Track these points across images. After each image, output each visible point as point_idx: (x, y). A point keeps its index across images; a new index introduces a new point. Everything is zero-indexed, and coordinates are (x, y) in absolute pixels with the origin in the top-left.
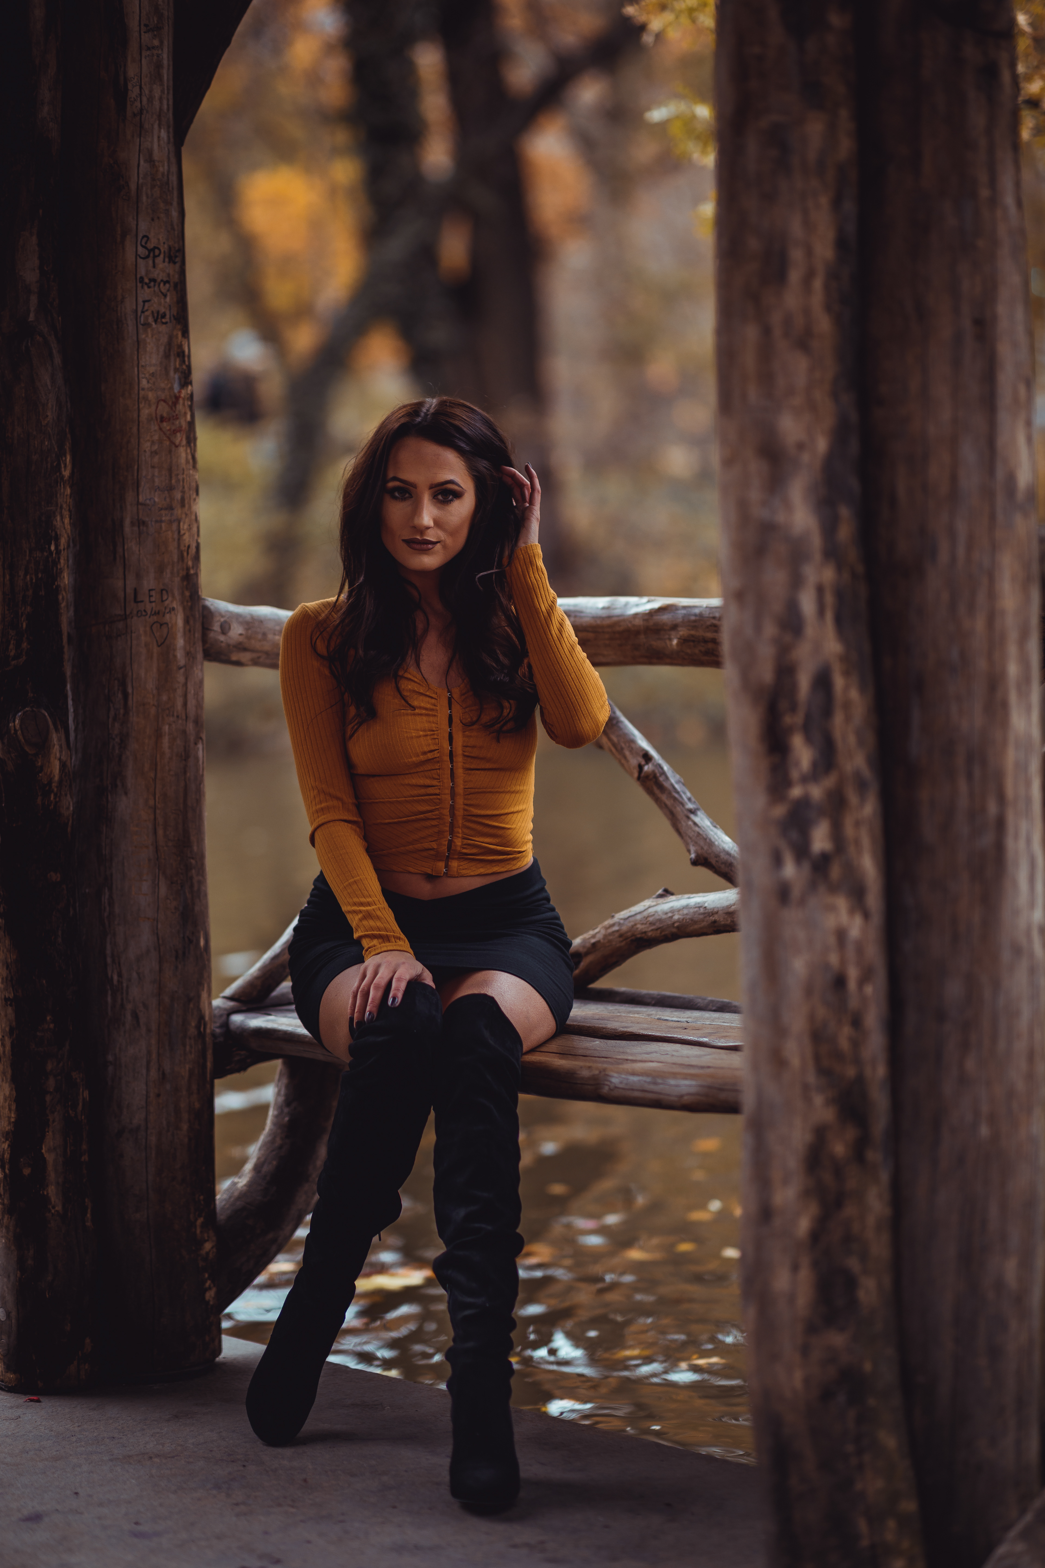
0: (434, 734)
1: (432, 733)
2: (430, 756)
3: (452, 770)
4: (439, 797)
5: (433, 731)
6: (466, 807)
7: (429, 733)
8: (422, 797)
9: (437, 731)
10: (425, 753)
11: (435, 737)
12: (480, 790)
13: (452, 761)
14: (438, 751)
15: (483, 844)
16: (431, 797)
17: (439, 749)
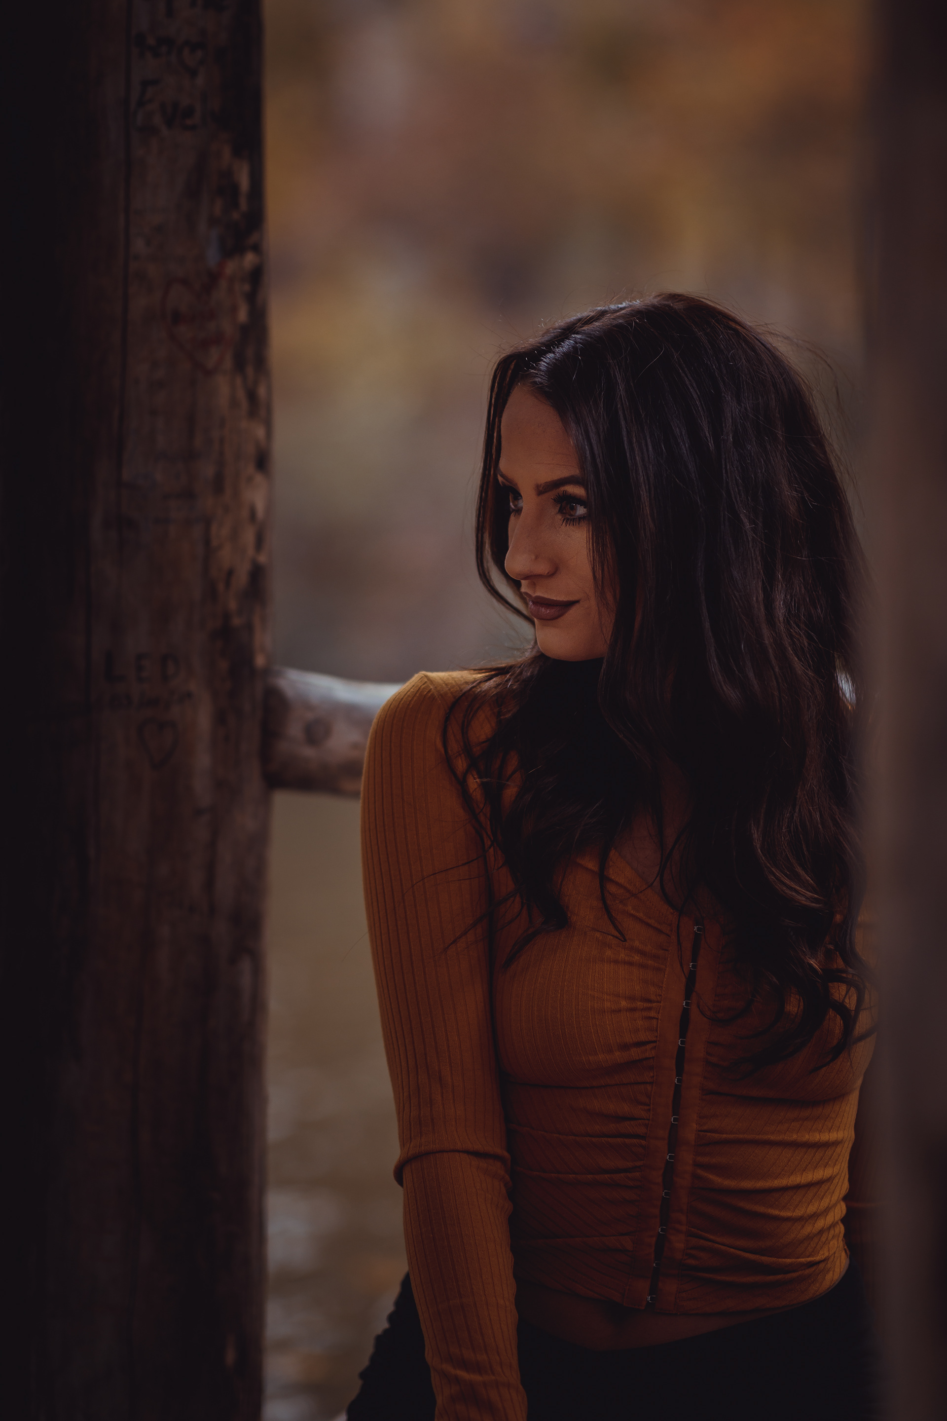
0: (650, 1009)
1: (649, 1005)
2: (635, 1053)
3: (678, 1089)
4: (643, 1142)
5: (650, 1001)
6: (700, 1172)
7: (639, 1004)
8: (609, 1139)
9: (658, 1002)
10: (625, 1047)
11: (652, 1014)
12: (732, 1136)
13: (680, 1071)
14: (654, 1044)
15: (732, 1250)
16: (627, 1141)
17: (655, 1042)
